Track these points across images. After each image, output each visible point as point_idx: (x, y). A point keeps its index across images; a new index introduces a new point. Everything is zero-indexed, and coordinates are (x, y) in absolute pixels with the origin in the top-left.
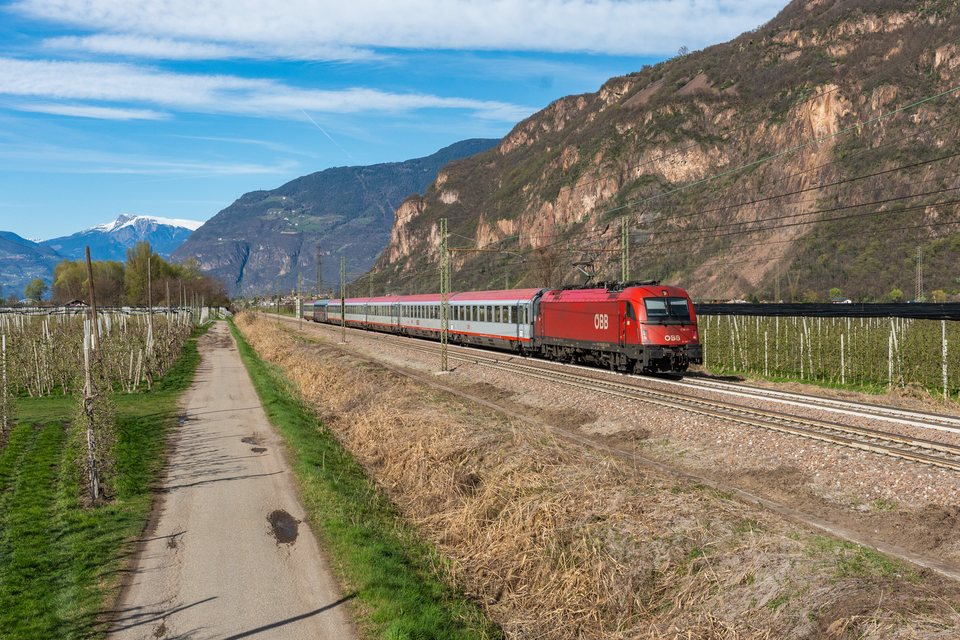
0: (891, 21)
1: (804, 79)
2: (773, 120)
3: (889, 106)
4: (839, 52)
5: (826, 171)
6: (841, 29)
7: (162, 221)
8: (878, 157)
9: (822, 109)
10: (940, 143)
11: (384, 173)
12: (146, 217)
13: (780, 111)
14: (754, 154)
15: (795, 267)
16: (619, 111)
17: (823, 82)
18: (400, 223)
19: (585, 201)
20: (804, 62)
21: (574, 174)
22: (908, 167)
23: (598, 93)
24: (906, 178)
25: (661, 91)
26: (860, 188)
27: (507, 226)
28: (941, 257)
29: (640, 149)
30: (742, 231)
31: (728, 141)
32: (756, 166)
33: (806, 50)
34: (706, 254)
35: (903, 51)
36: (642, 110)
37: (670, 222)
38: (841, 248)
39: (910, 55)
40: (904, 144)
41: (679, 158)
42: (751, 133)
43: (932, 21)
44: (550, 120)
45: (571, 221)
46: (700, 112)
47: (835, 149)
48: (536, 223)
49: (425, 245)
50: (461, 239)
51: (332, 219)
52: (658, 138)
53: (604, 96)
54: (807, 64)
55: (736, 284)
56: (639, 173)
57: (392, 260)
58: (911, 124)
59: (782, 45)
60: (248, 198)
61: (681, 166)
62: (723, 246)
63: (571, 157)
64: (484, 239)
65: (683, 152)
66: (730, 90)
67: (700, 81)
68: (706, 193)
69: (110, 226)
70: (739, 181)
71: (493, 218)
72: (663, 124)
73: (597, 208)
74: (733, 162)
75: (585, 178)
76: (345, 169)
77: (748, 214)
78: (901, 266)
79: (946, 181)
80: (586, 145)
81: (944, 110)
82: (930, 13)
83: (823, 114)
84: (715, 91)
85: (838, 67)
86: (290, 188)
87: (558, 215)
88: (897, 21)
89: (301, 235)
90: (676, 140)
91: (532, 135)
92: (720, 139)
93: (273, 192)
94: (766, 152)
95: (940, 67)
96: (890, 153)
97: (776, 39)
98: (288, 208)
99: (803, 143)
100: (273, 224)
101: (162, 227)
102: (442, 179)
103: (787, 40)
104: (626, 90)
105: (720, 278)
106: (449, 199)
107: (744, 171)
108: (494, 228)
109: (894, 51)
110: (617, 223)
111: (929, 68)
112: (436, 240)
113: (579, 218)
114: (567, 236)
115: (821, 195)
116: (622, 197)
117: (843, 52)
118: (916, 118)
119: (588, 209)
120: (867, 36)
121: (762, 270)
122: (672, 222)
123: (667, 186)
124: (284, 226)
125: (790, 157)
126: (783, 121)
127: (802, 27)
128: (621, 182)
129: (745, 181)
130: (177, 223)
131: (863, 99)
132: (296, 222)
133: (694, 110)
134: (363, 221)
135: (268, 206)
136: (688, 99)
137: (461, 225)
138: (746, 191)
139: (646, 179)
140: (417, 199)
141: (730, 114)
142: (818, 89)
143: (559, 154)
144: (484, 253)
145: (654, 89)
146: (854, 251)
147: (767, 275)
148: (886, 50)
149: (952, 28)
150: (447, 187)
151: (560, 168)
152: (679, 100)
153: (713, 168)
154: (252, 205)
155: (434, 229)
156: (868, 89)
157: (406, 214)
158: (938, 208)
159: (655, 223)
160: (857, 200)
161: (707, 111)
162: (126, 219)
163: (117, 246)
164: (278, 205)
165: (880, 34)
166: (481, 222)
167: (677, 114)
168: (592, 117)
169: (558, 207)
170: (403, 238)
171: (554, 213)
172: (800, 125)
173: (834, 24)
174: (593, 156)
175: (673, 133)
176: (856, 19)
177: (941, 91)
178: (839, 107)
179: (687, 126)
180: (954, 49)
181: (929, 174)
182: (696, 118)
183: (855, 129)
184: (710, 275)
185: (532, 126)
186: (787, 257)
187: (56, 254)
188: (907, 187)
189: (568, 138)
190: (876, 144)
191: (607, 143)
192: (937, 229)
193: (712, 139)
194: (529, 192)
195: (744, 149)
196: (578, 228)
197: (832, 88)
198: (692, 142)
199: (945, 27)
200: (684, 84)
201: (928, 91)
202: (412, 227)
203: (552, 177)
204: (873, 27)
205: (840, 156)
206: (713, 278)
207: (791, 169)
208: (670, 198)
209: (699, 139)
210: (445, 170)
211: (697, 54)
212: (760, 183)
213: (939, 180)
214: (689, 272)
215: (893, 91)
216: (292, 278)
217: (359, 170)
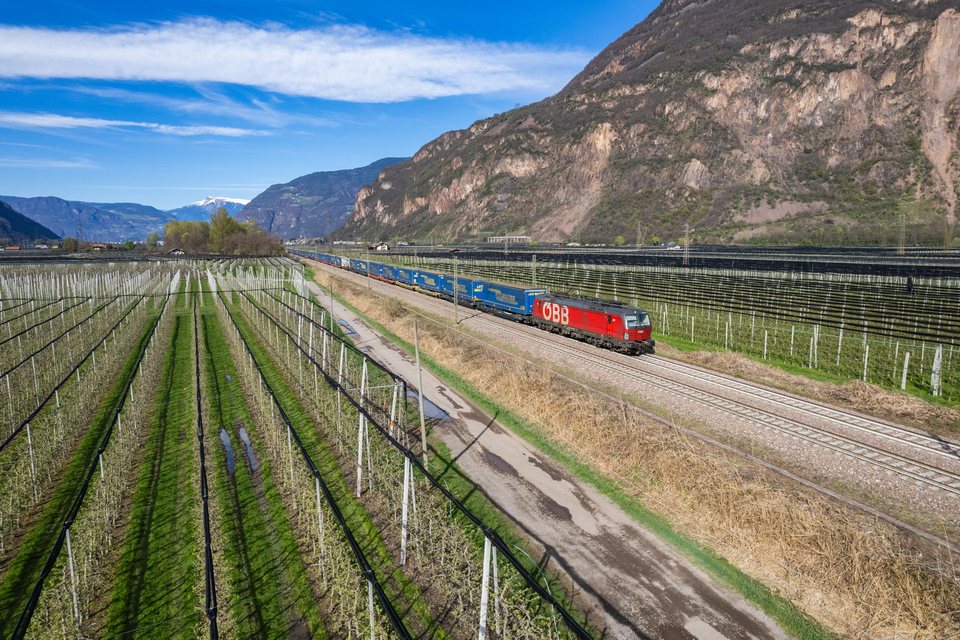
0: (638, 89)
1: (591, 120)
2: (574, 143)
3: (641, 135)
4: (609, 105)
5: (604, 171)
6: (610, 93)
7: (228, 200)
8: (635, 164)
9: (602, 137)
10: (670, 156)
11: (344, 175)
12: (220, 198)
13: (578, 138)
14: (563, 162)
15: (591, 224)
16: (484, 138)
17: (602, 122)
18: (359, 200)
19: (467, 187)
20: (589, 111)
21: (460, 173)
22: (653, 170)
23: (470, 129)
24: (653, 175)
25: (508, 127)
26: (626, 181)
27: (421, 201)
28: (677, 219)
29: (498, 158)
30: (559, 205)
31: (547, 154)
32: (565, 168)
33: (590, 104)
34: (537, 217)
35: (647, 106)
36: (497, 137)
37: (516, 199)
38: (618, 214)
39: (651, 107)
40: (649, 156)
41: (521, 164)
42: (562, 150)
43: (661, 89)
44: (441, 144)
45: (458, 199)
46: (532, 138)
47: (610, 159)
48: (439, 199)
49: (374, 211)
50: (394, 208)
51: (317, 198)
52: (508, 152)
53: (473, 130)
54: (591, 113)
55: (557, 233)
56: (497, 172)
57: (356, 220)
58: (653, 145)
59: (576, 102)
60: (273, 188)
61: (521, 168)
62: (547, 212)
63: (457, 163)
64: (408, 208)
65: (523, 160)
66: (548, 126)
67: (530, 121)
68: (536, 183)
69: (201, 203)
70: (555, 176)
71: (413, 197)
72: (510, 145)
73: (474, 191)
74: (551, 166)
75: (466, 175)
76: (323, 173)
77: (561, 194)
78: (654, 224)
79: (675, 177)
80: (466, 156)
81: (672, 138)
82: (660, 85)
83: (602, 139)
84: (540, 127)
85: (610, 114)
86: (294, 183)
87: (452, 195)
88: (641, 89)
89: (301, 207)
90: (518, 153)
91: (431, 152)
92: (543, 153)
93: (286, 185)
94: (570, 161)
95: (669, 114)
96: (642, 162)
97: (571, 99)
98: (294, 193)
99: (591, 156)
100: (286, 201)
101: (228, 203)
102: (382, 176)
103: (578, 99)
104: (486, 127)
105: (547, 231)
106: (386, 186)
107: (558, 171)
108: (414, 202)
109: (641, 105)
110: (486, 200)
111: (661, 115)
112: (380, 209)
113: (463, 197)
114: (457, 207)
115: (602, 184)
116: (488, 184)
117: (611, 106)
118: (656, 142)
119: (468, 192)
120: (625, 97)
121: (572, 225)
122: (518, 198)
123: (513, 179)
124: (292, 202)
125: (584, 163)
126: (579, 143)
127: (587, 92)
128: (487, 176)
129: (558, 176)
130: (236, 201)
131: (625, 131)
132: (299, 200)
133: (529, 137)
134: (332, 200)
135: (284, 192)
136: (524, 131)
137: (393, 201)
138: (559, 182)
139: (501, 175)
140: (368, 187)
141: (549, 139)
142: (600, 125)
143: (450, 161)
144: (409, 216)
145: (504, 125)
146: (626, 216)
147: (575, 228)
148: (636, 105)
149: (674, 93)
150: (385, 180)
151: (452, 169)
152: (520, 131)
153: (539, 169)
154: (275, 191)
155: (379, 202)
156: (628, 126)
157: (363, 195)
158: (673, 192)
159: (507, 200)
160: (624, 187)
161: (535, 137)
162: (210, 199)
163: (205, 213)
164: (289, 191)
165: (632, 96)
166: (406, 198)
167: (519, 139)
168: (467, 142)
169: (451, 190)
170: (362, 209)
171: (449, 193)
172: (589, 145)
173: (606, 90)
174: (471, 162)
175: (516, 149)
176: (618, 88)
177: (669, 127)
178: (612, 136)
179: (525, 145)
180: (676, 104)
181: (665, 173)
182: (529, 141)
183: (620, 147)
184: (541, 228)
185: (431, 147)
186: (585, 219)
187: (174, 217)
188: (653, 180)
189: (454, 152)
190: (633, 157)
191: (479, 156)
192: (673, 203)
193: (538, 153)
194: (433, 183)
195: (557, 158)
196: (463, 202)
197: (607, 125)
198: (527, 155)
199: (669, 93)
200: (520, 123)
201: (661, 127)
202: (366, 202)
203: (447, 174)
204: (628, 92)
205: (612, 163)
206: (544, 230)
207: (585, 170)
208: (515, 185)
209: (531, 153)
210: (383, 172)
211: (526, 108)
212: (567, 178)
213: (671, 177)
214: (529, 226)
215: (642, 127)
216: (297, 228)
217: (331, 173)
